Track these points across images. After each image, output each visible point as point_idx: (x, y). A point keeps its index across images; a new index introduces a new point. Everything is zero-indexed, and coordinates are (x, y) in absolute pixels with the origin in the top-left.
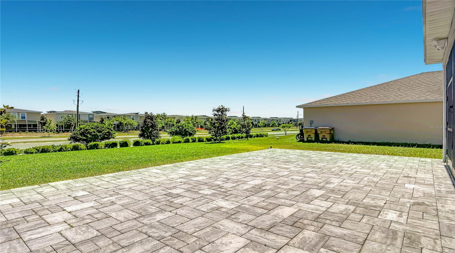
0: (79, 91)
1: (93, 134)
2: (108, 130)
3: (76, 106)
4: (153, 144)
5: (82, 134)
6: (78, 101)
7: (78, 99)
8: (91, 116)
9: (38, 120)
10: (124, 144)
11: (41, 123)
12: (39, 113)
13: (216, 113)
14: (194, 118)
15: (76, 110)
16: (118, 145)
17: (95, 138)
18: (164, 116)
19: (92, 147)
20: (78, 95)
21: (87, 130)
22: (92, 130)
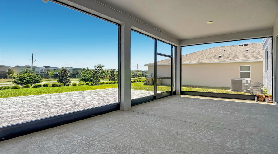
0: (33, 53)
1: (27, 80)
2: (37, 78)
3: (31, 63)
4: (65, 86)
5: (21, 80)
6: (33, 60)
7: (33, 59)
8: (41, 69)
9: (6, 71)
10: (46, 86)
11: (8, 73)
12: (8, 67)
13: (97, 68)
14: (107, 71)
15: (31, 65)
16: (42, 86)
17: (28, 82)
18: (88, 69)
19: (25, 87)
20: (33, 56)
21: (24, 77)
22: (27, 78)
